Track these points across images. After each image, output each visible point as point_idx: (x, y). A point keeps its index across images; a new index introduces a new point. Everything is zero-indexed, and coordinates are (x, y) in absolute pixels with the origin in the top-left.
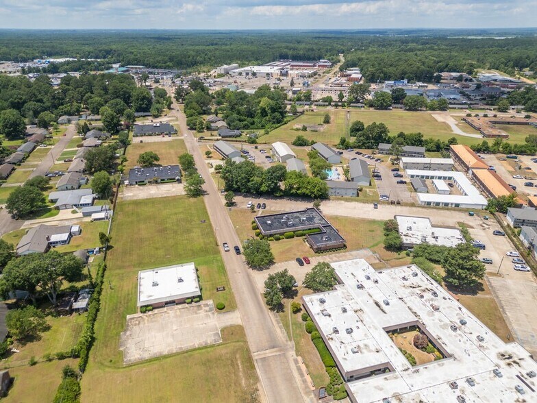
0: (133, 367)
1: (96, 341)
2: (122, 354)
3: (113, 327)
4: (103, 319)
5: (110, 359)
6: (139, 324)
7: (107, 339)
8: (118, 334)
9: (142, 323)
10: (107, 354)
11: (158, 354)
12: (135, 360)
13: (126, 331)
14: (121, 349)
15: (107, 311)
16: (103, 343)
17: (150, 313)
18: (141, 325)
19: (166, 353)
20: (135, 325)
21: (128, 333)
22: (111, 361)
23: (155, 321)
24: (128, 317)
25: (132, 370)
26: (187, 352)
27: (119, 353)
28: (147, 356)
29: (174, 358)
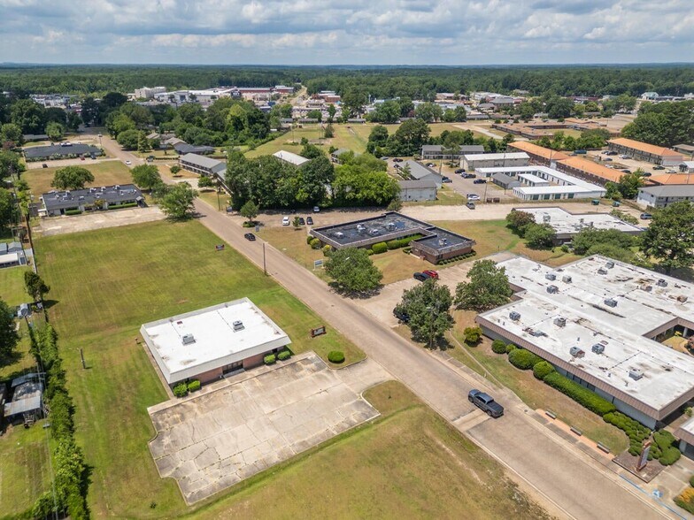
0: (217, 506)
1: (93, 471)
2: (173, 486)
3: (122, 436)
4: (91, 425)
5: (148, 502)
6: (183, 418)
7: (121, 462)
8: (143, 447)
9: (188, 415)
10: (137, 494)
11: (260, 466)
12: (214, 490)
13: (158, 437)
14: (167, 475)
15: (92, 408)
16: (113, 473)
17: (198, 394)
18: (190, 419)
19: (276, 459)
20: (176, 421)
21: (167, 440)
22: (153, 506)
23: (217, 407)
24: (151, 410)
25: (216, 513)
26: (321, 448)
27: (166, 485)
28: (236, 475)
29: (302, 463)
